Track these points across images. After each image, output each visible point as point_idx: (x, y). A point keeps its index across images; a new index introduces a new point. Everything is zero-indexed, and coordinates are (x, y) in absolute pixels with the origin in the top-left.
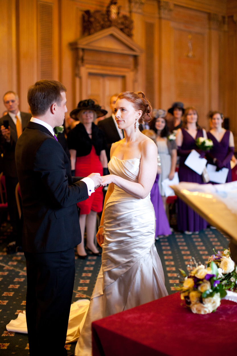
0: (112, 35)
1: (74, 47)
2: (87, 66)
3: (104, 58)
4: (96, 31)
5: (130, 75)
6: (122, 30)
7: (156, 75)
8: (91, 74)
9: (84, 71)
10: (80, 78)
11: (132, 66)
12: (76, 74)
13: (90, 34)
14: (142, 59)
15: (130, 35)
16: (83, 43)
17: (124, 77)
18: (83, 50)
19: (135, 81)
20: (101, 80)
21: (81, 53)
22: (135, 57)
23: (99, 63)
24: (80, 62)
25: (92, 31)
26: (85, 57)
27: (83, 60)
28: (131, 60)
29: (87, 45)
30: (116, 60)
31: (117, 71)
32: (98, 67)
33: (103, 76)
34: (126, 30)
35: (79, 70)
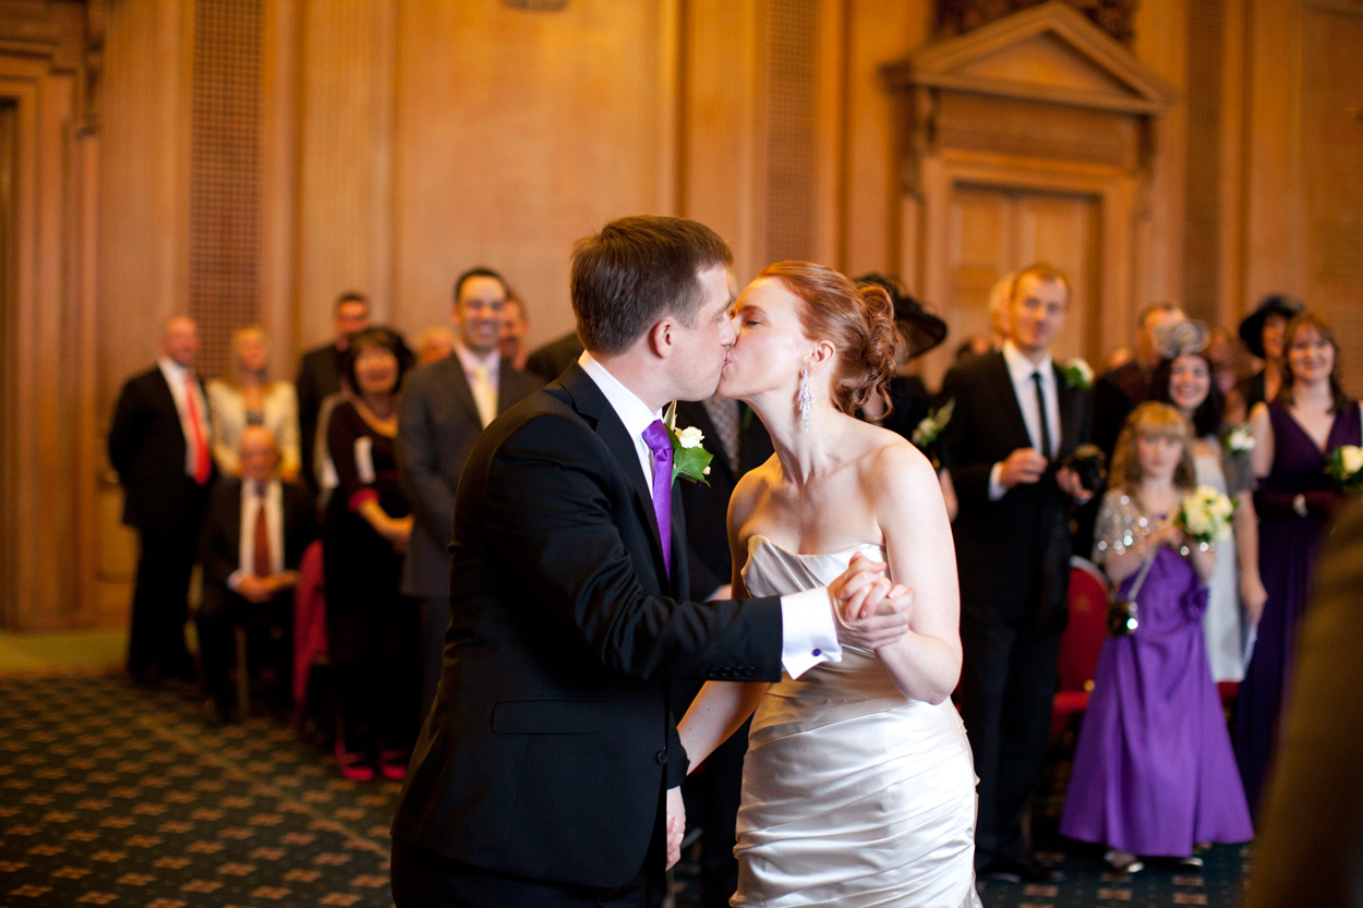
0: (1051, 37)
1: (898, 80)
2: (950, 154)
3: (1018, 124)
4: (986, 19)
5: (1120, 193)
6: (1091, 14)
7: (1228, 191)
8: (962, 188)
9: (935, 173)
10: (921, 201)
11: (1130, 158)
12: (905, 186)
13: (962, 31)
14: (1172, 129)
15: (1122, 35)
16: (935, 67)
17: (1095, 200)
18: (935, 92)
19: (1140, 215)
20: (1004, 209)
21: (925, 105)
22: (1144, 121)
23: (996, 145)
24: (920, 140)
25: (971, 18)
26: (944, 122)
27: (932, 130)
28: (1127, 131)
29: (951, 71)
30: (1064, 132)
31: (1069, 176)
32: (994, 159)
33: (1012, 193)
34: (1109, 16)
35: (916, 167)
